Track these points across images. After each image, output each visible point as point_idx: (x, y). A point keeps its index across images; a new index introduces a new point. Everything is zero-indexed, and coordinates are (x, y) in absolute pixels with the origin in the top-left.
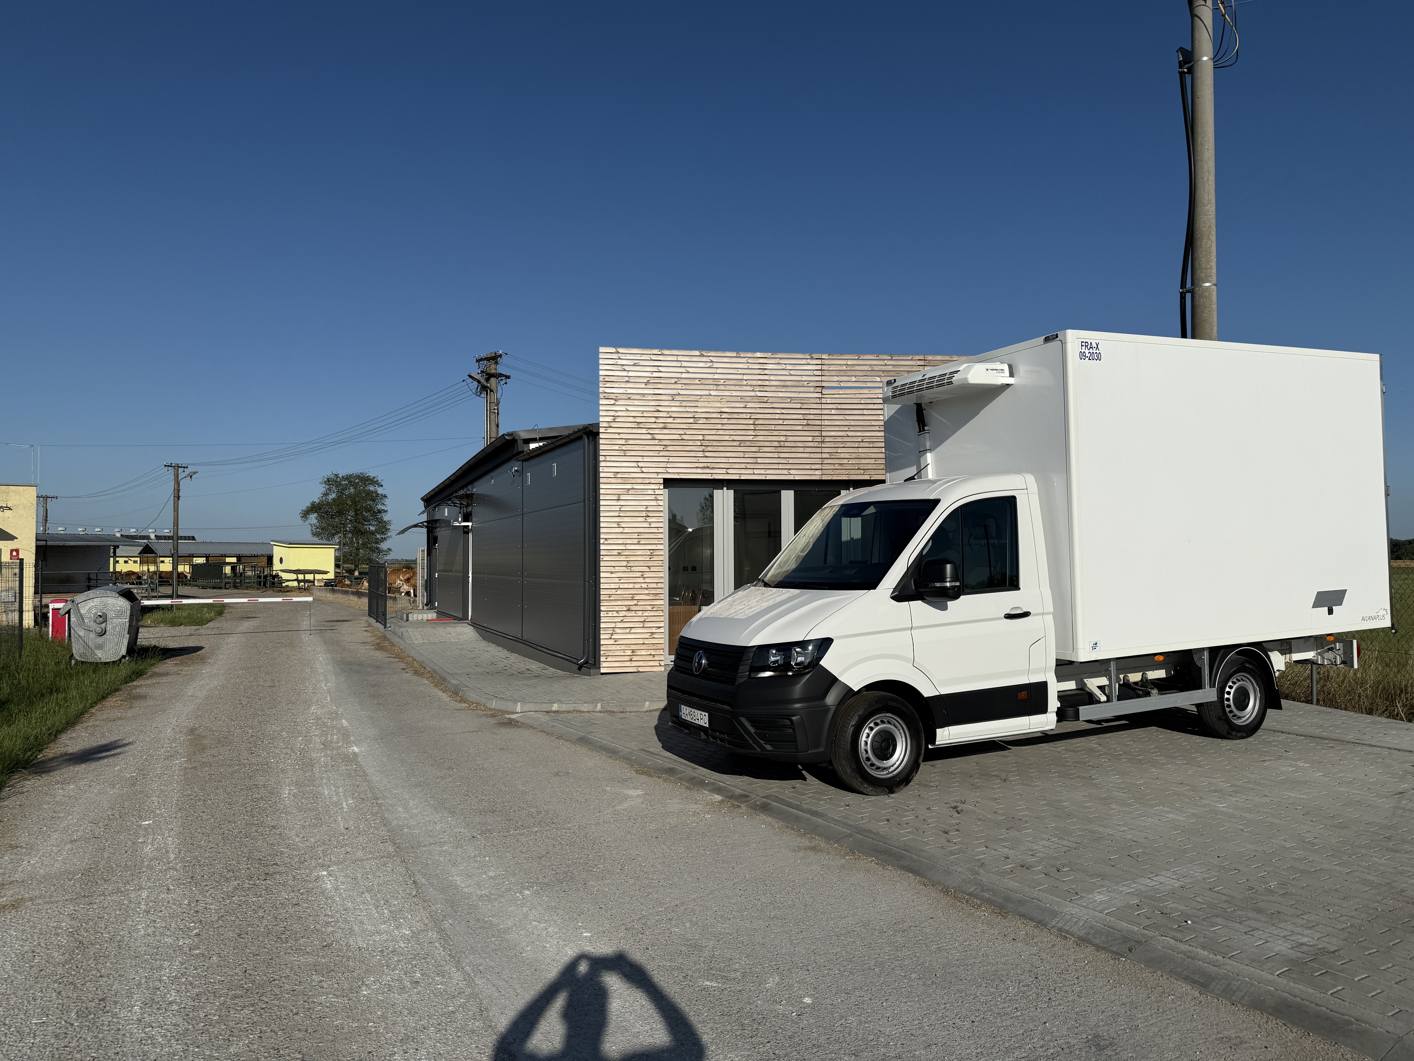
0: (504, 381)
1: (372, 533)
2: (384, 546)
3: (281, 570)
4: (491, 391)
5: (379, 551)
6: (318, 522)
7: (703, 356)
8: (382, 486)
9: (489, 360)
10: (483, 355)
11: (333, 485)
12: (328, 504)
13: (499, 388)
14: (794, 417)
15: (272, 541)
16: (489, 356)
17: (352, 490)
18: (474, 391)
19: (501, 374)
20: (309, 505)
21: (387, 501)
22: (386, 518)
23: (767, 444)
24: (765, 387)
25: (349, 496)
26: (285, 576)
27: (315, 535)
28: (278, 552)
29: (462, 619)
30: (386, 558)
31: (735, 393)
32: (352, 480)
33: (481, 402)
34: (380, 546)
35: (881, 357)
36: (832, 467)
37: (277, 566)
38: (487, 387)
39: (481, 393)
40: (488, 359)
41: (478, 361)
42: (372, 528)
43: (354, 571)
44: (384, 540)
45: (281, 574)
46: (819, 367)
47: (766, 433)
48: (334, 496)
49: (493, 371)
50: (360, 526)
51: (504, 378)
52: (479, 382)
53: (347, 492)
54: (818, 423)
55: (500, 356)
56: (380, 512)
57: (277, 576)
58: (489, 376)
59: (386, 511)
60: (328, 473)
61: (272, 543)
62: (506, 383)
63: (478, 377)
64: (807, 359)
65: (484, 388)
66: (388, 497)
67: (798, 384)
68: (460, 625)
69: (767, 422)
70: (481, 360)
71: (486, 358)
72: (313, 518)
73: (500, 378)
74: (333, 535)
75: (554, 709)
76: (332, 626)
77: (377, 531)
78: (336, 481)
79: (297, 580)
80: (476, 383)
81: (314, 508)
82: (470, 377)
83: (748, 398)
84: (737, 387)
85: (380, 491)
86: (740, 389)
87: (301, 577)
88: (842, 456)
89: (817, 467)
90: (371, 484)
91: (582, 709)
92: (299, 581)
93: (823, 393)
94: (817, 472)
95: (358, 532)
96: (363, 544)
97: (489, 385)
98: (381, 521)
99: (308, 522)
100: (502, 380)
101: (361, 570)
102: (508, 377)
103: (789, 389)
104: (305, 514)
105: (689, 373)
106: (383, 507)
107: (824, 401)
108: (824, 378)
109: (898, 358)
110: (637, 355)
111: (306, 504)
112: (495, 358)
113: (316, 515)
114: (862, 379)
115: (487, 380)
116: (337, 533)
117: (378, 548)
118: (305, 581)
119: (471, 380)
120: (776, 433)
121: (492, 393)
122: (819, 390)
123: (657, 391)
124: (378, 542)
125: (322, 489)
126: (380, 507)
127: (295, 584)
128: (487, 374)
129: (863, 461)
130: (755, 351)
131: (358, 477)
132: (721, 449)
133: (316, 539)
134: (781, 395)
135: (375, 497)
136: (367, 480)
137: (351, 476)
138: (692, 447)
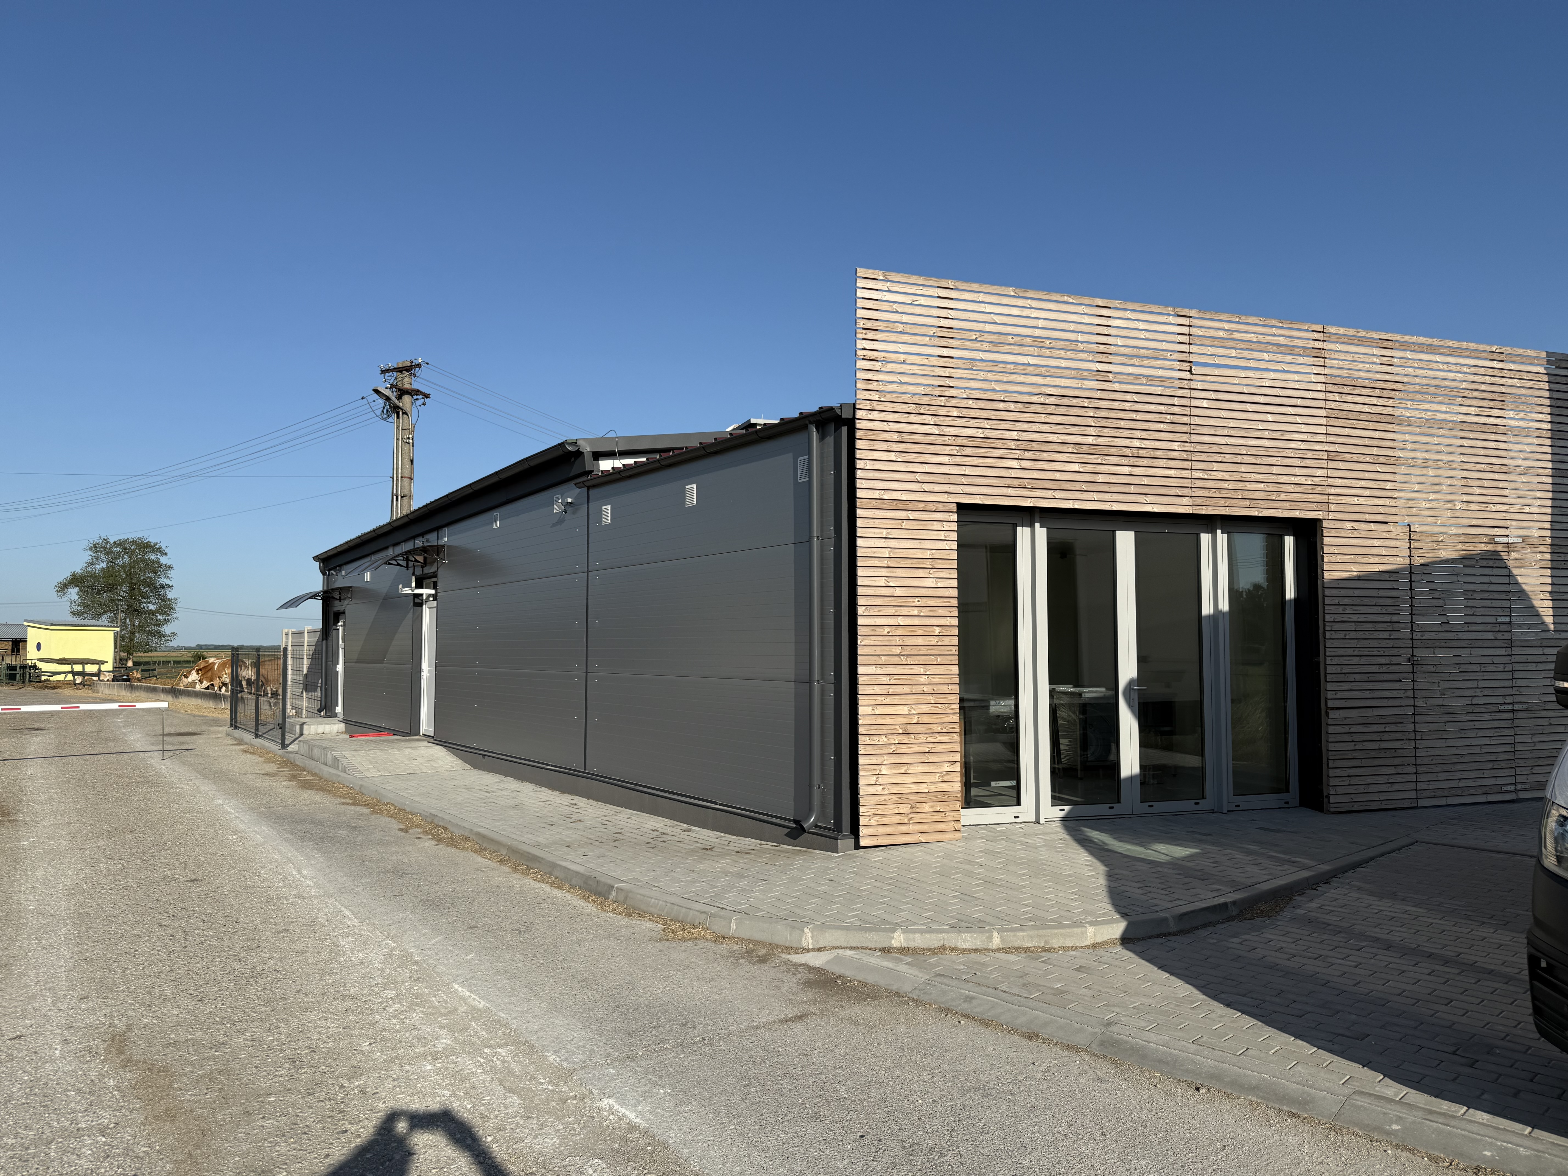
0: (421, 401)
1: (152, 613)
2: (167, 629)
3: (38, 660)
4: (405, 413)
5: (161, 635)
6: (80, 597)
7: (1019, 297)
8: (166, 554)
9: (401, 372)
10: (391, 364)
11: (101, 552)
12: (93, 576)
13: (415, 410)
14: (1153, 408)
15: (26, 621)
16: (400, 366)
17: (127, 559)
18: (379, 412)
19: (418, 391)
20: (69, 575)
21: (172, 573)
22: (170, 595)
23: (1114, 451)
24: (1110, 356)
25: (123, 566)
26: (44, 667)
27: (74, 614)
28: (33, 636)
29: (409, 734)
30: (171, 644)
31: (1064, 363)
32: (127, 546)
33: (391, 428)
34: (162, 629)
35: (1268, 322)
36: (1206, 494)
37: (32, 654)
38: (398, 407)
39: (388, 416)
40: (400, 370)
41: (383, 372)
42: (152, 607)
43: (127, 660)
44: (166, 621)
45: (40, 665)
46: (1185, 330)
47: (1111, 432)
48: (104, 565)
49: (407, 386)
50: (136, 605)
51: (421, 397)
52: (388, 399)
53: (120, 562)
54: (1186, 420)
55: (419, 366)
56: (162, 587)
57: (34, 667)
58: (402, 392)
59: (170, 587)
60: (95, 537)
61: (25, 623)
62: (424, 404)
63: (387, 392)
64: (1169, 315)
65: (396, 410)
66: (174, 568)
67: (1157, 355)
68: (408, 744)
69: (1113, 414)
70: (387, 371)
71: (395, 368)
72: (73, 593)
73: (415, 397)
74: (101, 615)
75: (895, 943)
76: (182, 743)
77: (160, 610)
78: (105, 548)
79: (72, 672)
80: (381, 402)
81: (75, 580)
82: (377, 391)
83: (1085, 373)
84: (1069, 353)
85: (163, 560)
86: (1073, 356)
87: (78, 668)
88: (1220, 475)
89: (1186, 492)
90: (153, 551)
91: (959, 945)
92: (74, 674)
93: (1194, 372)
94: (1185, 501)
95: (134, 611)
96: (140, 627)
97: (401, 404)
98: (164, 599)
99: (65, 598)
100: (417, 399)
101: (135, 660)
102: (427, 396)
103: (1145, 362)
104: (63, 587)
105: (996, 323)
106: (167, 582)
107: (1194, 385)
108: (1193, 349)
109: (1290, 326)
110: (916, 287)
111: (65, 575)
112: (409, 369)
113: (76, 589)
114: (1245, 354)
115: (399, 398)
116: (105, 612)
117: (159, 632)
118: (82, 674)
119: (376, 396)
120: (1126, 433)
121: (405, 416)
122: (1186, 366)
123: (945, 352)
124: (159, 624)
125: (87, 556)
126: (163, 581)
127: (70, 677)
128: (400, 390)
129: (1249, 486)
130: (1095, 296)
131: (134, 542)
132: (1045, 456)
133: (75, 620)
134: (1131, 370)
135: (157, 568)
136: (147, 547)
137: (126, 541)
138: (1001, 451)
